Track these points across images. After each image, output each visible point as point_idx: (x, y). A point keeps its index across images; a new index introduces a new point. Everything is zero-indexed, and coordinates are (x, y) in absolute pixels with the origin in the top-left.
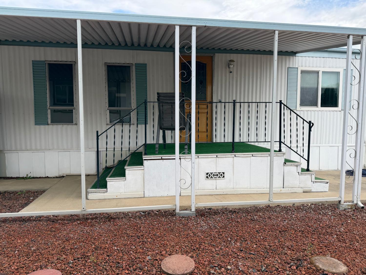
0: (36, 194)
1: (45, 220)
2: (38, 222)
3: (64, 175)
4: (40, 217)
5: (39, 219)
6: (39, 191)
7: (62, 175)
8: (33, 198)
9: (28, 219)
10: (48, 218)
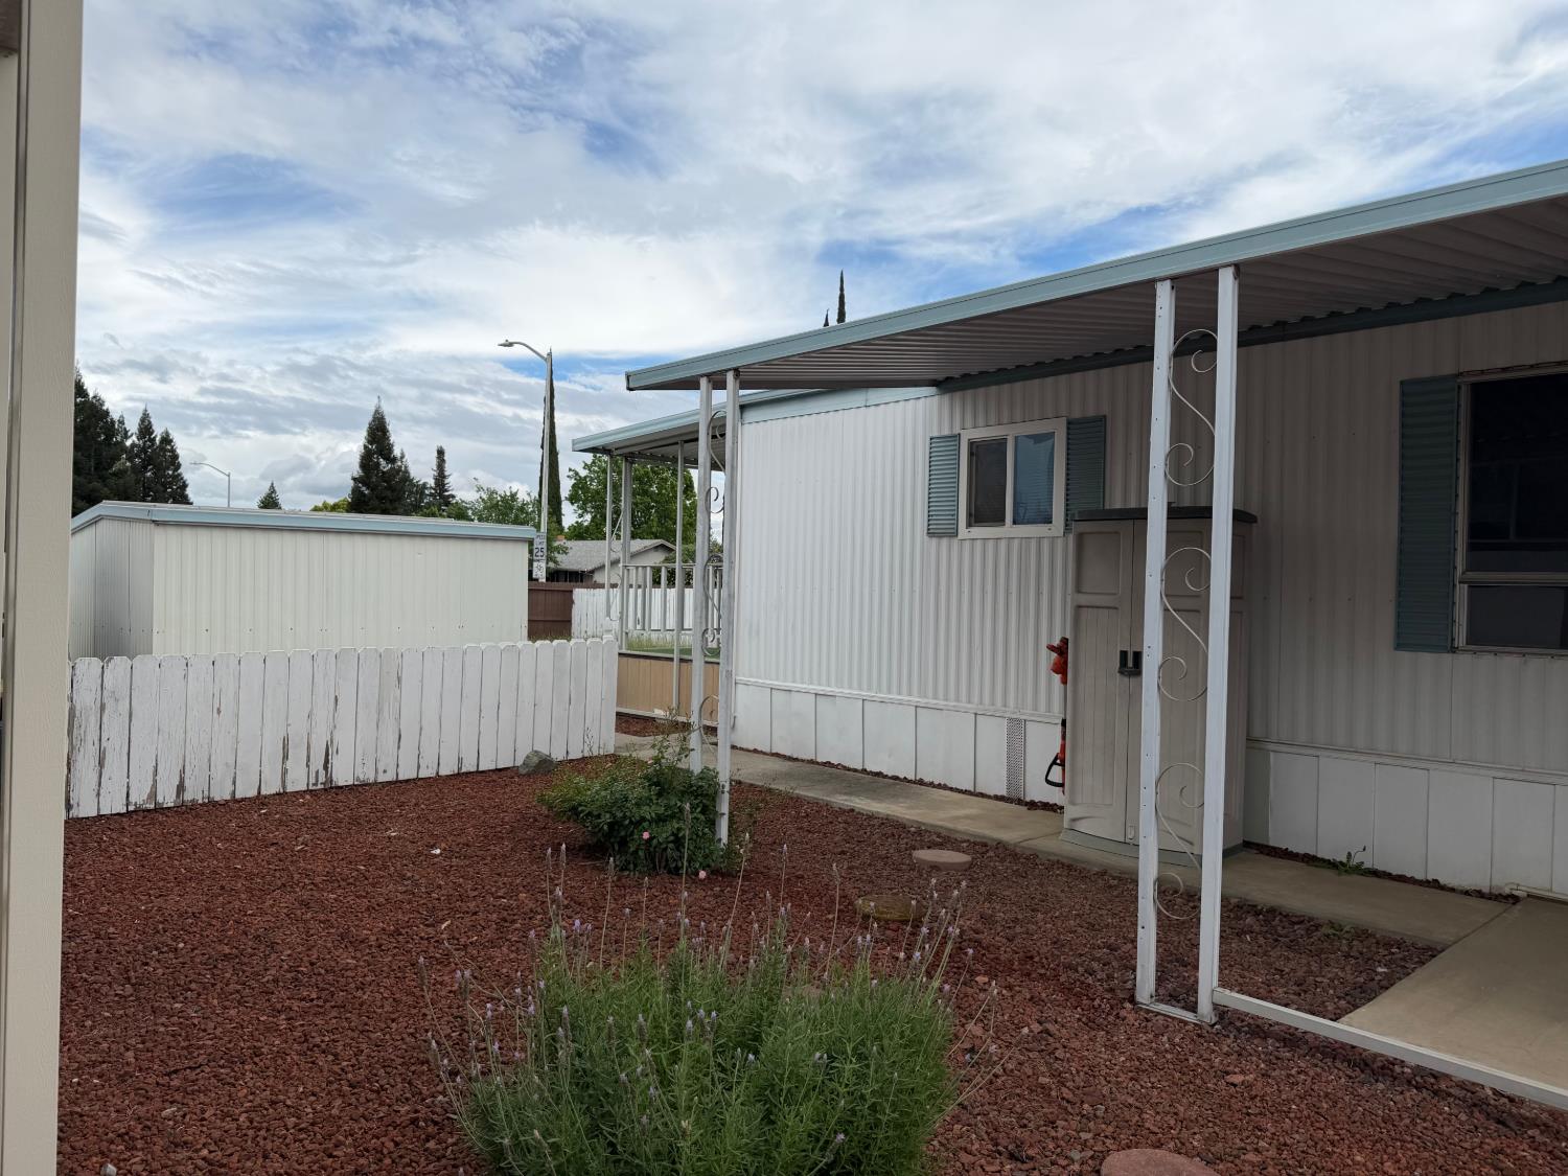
0: (1400, 956)
1: (1459, 1099)
2: (1429, 1098)
3: (1514, 892)
4: (1435, 1077)
5: (1428, 1081)
6: (1409, 942)
7: (1507, 891)
8: (1386, 970)
9: (1383, 1068)
10: (1473, 1093)
